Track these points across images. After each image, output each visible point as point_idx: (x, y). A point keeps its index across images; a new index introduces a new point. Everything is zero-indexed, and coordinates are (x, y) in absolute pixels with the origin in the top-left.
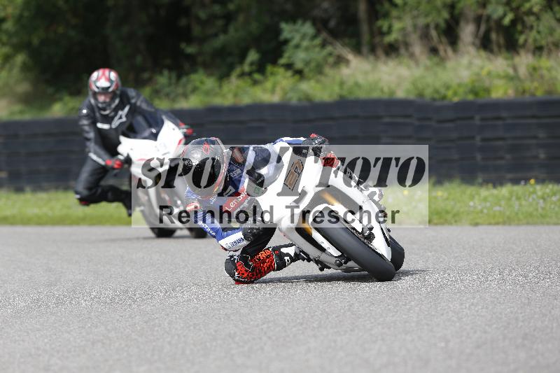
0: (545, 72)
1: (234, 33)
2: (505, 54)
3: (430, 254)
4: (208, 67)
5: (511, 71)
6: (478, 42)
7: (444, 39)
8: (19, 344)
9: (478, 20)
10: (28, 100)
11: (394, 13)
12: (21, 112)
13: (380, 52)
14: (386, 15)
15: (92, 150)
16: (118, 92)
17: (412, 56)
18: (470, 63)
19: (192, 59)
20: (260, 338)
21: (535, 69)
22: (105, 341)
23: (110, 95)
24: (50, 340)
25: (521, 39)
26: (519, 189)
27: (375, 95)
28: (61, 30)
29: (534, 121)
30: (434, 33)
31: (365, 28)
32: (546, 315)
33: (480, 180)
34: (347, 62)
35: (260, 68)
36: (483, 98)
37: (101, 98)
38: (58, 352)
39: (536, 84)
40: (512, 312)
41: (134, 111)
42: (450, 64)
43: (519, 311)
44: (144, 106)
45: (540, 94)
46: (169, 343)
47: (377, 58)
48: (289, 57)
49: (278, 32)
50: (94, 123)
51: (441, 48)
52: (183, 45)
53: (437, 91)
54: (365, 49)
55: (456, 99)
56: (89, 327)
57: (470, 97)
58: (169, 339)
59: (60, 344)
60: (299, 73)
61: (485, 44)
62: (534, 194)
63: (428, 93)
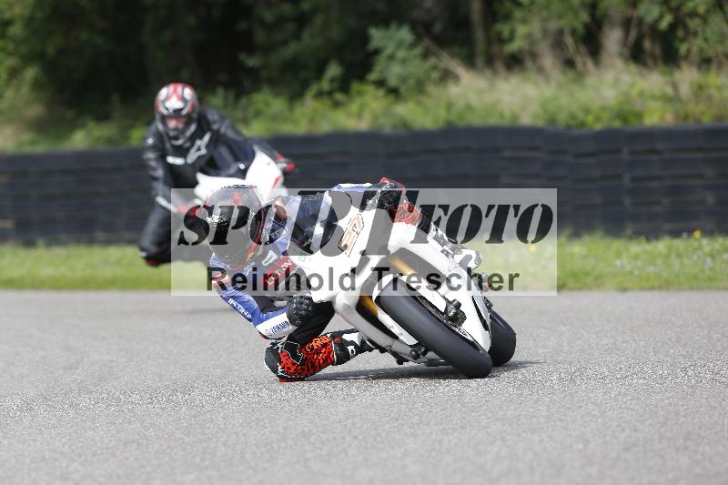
0: (714, 92)
1: (310, 40)
2: (662, 67)
3: (563, 328)
4: (275, 84)
5: (669, 91)
6: (627, 52)
7: (583, 49)
8: (29, 445)
9: (627, 24)
10: (41, 127)
11: (518, 14)
12: (33, 143)
13: (499, 65)
14: (508, 17)
15: (160, 193)
16: (195, 115)
17: (541, 70)
18: (617, 81)
19: (254, 74)
20: (343, 438)
21: (701, 87)
22: (140, 441)
23: (184, 120)
24: (69, 440)
25: (683, 48)
26: (679, 244)
27: (493, 121)
28: (84, 35)
29: (700, 155)
30: (569, 41)
31: (479, 34)
32: (715, 408)
33: (629, 232)
34: (456, 78)
35: (344, 85)
36: (634, 125)
37: (172, 124)
38: (80, 456)
39: (702, 107)
40: (671, 405)
41: (217, 140)
42: (591, 81)
43: (680, 403)
44: (230, 134)
45: (707, 120)
46: (225, 444)
47: (495, 73)
48: (382, 72)
49: (366, 39)
50: (162, 157)
51: (579, 60)
52: (243, 57)
53: (573, 116)
54: (480, 61)
55: (598, 127)
56: (120, 424)
57: (617, 124)
58: (223, 439)
59: (82, 444)
60: (394, 92)
61: (636, 55)
62: (699, 249)
63: (562, 118)
